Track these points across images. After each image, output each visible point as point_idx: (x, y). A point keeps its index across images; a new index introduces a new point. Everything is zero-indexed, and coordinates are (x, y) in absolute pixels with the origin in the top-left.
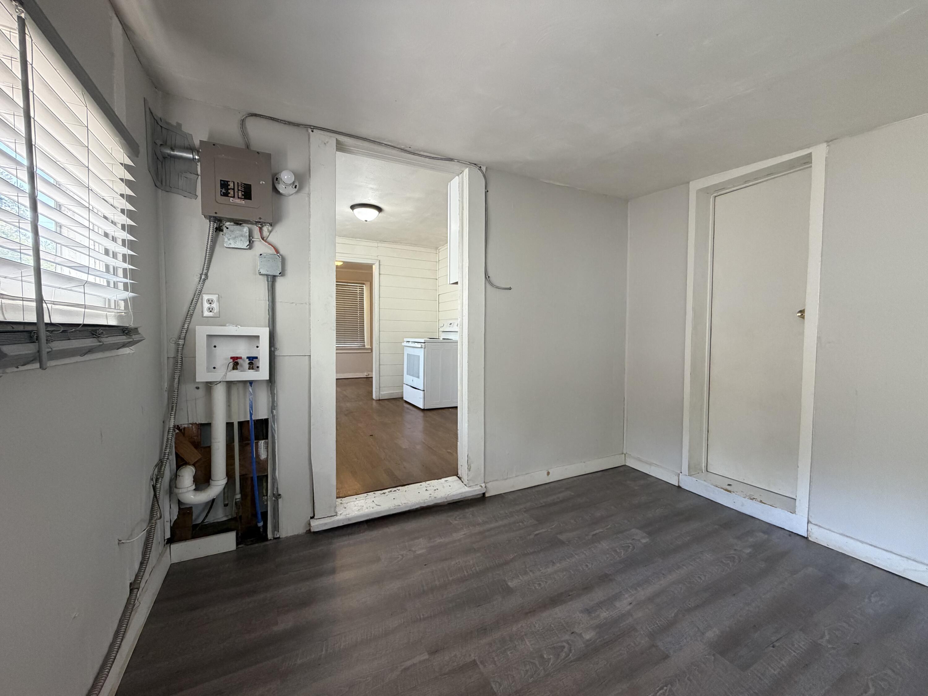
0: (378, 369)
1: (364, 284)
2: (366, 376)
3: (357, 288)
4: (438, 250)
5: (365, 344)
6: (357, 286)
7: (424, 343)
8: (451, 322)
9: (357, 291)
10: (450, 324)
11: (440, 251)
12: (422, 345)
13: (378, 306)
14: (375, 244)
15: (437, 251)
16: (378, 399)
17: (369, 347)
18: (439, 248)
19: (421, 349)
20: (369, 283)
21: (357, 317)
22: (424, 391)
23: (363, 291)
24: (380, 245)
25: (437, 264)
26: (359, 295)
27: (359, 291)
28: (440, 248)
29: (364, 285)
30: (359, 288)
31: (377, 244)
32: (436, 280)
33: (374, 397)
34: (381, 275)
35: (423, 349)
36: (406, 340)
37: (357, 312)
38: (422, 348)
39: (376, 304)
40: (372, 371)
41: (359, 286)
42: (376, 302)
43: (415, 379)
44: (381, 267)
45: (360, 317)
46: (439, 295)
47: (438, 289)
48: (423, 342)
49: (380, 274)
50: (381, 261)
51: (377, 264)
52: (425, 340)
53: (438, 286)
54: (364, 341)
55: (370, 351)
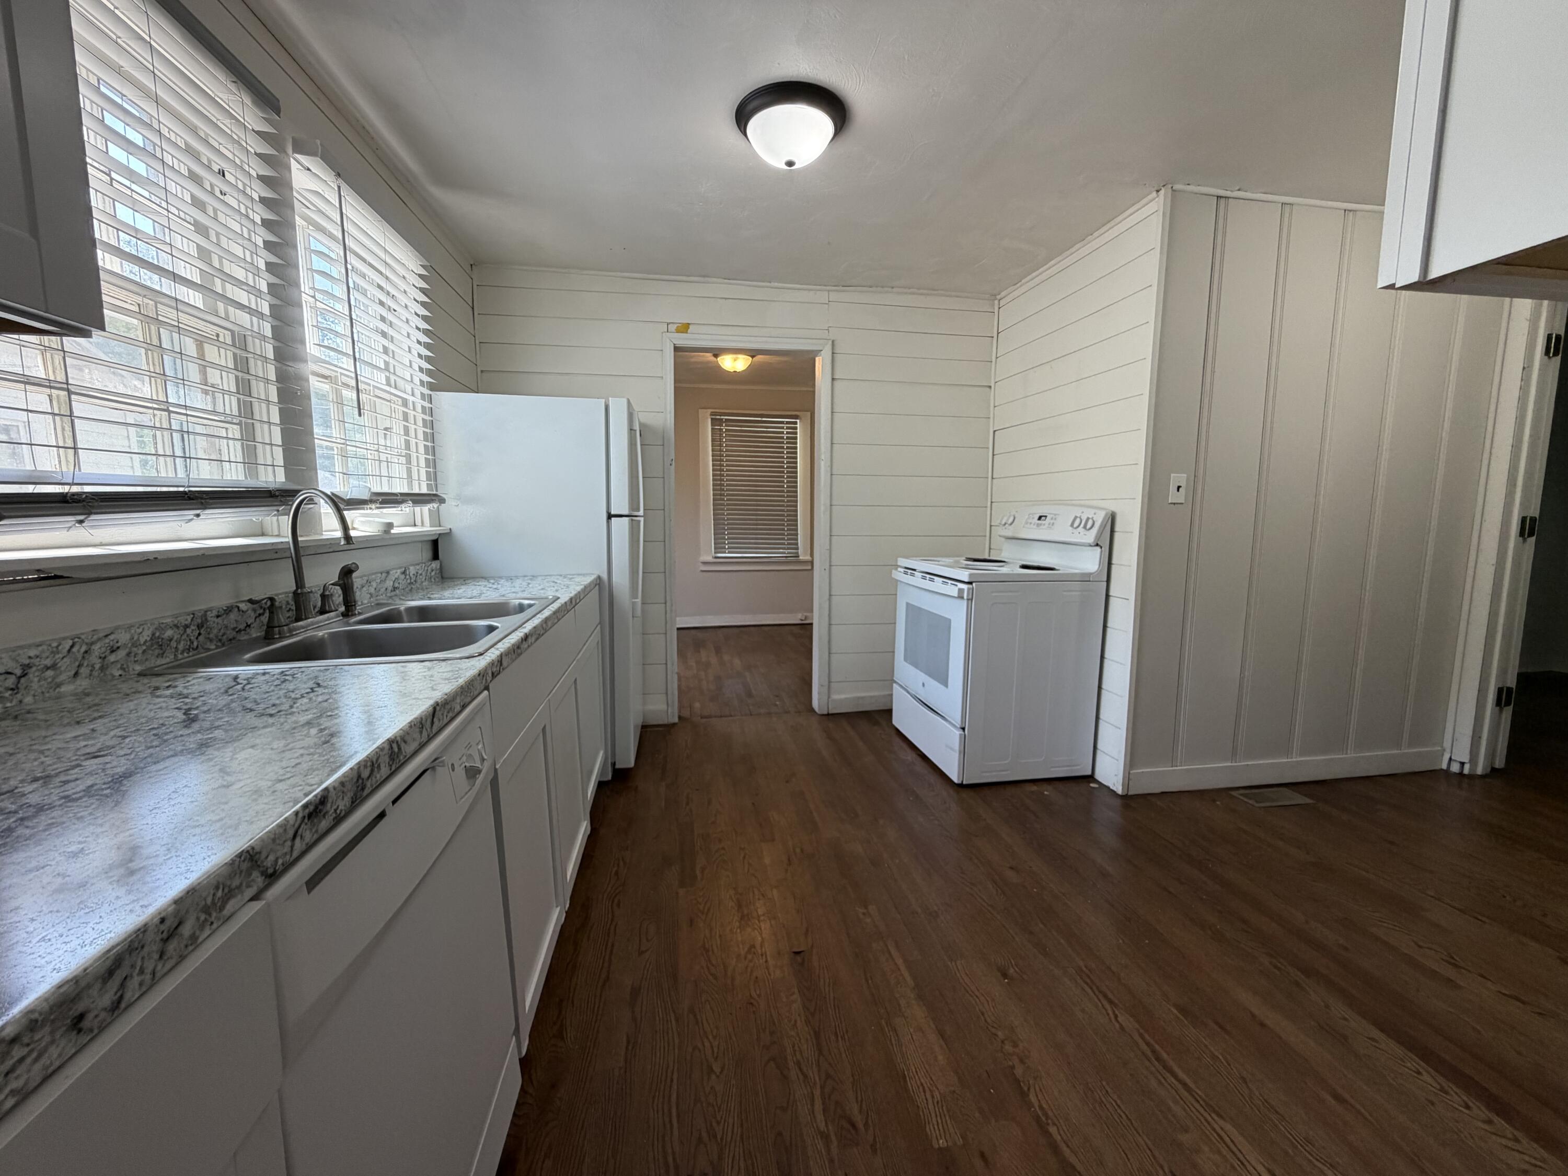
0: (827, 606)
1: (796, 417)
2: (802, 620)
3: (783, 428)
4: (996, 302)
5: (800, 551)
6: (782, 423)
7: (970, 583)
8: (1041, 511)
9: (783, 433)
10: (1040, 518)
11: (1002, 303)
12: (961, 591)
13: (829, 469)
14: (823, 296)
15: (993, 305)
16: (826, 713)
17: (808, 558)
18: (998, 297)
19: (959, 601)
20: (809, 414)
21: (783, 491)
22: (963, 729)
23: (796, 433)
24: (833, 296)
25: (992, 343)
26: (787, 443)
27: (788, 433)
28: (1003, 294)
29: (798, 421)
30: (788, 428)
31: (826, 293)
32: (988, 389)
33: (815, 704)
34: (836, 383)
35: (965, 602)
36: (903, 562)
37: (783, 482)
38: (961, 597)
39: (822, 463)
40: (812, 611)
41: (787, 423)
42: (823, 457)
43: (933, 684)
44: (837, 357)
45: (788, 492)
46: (995, 431)
47: (992, 416)
48: (966, 580)
49: (833, 379)
50: (835, 343)
51: (827, 353)
52: (971, 575)
53: (992, 405)
54: (797, 544)
55: (809, 567)
